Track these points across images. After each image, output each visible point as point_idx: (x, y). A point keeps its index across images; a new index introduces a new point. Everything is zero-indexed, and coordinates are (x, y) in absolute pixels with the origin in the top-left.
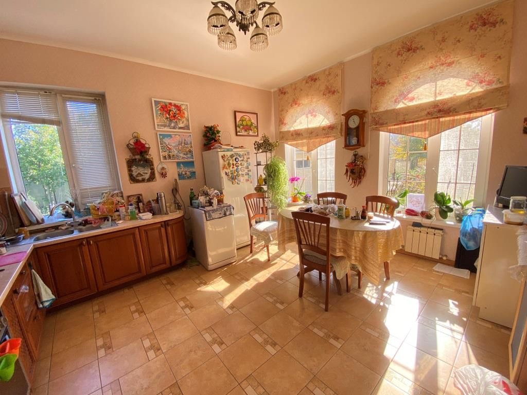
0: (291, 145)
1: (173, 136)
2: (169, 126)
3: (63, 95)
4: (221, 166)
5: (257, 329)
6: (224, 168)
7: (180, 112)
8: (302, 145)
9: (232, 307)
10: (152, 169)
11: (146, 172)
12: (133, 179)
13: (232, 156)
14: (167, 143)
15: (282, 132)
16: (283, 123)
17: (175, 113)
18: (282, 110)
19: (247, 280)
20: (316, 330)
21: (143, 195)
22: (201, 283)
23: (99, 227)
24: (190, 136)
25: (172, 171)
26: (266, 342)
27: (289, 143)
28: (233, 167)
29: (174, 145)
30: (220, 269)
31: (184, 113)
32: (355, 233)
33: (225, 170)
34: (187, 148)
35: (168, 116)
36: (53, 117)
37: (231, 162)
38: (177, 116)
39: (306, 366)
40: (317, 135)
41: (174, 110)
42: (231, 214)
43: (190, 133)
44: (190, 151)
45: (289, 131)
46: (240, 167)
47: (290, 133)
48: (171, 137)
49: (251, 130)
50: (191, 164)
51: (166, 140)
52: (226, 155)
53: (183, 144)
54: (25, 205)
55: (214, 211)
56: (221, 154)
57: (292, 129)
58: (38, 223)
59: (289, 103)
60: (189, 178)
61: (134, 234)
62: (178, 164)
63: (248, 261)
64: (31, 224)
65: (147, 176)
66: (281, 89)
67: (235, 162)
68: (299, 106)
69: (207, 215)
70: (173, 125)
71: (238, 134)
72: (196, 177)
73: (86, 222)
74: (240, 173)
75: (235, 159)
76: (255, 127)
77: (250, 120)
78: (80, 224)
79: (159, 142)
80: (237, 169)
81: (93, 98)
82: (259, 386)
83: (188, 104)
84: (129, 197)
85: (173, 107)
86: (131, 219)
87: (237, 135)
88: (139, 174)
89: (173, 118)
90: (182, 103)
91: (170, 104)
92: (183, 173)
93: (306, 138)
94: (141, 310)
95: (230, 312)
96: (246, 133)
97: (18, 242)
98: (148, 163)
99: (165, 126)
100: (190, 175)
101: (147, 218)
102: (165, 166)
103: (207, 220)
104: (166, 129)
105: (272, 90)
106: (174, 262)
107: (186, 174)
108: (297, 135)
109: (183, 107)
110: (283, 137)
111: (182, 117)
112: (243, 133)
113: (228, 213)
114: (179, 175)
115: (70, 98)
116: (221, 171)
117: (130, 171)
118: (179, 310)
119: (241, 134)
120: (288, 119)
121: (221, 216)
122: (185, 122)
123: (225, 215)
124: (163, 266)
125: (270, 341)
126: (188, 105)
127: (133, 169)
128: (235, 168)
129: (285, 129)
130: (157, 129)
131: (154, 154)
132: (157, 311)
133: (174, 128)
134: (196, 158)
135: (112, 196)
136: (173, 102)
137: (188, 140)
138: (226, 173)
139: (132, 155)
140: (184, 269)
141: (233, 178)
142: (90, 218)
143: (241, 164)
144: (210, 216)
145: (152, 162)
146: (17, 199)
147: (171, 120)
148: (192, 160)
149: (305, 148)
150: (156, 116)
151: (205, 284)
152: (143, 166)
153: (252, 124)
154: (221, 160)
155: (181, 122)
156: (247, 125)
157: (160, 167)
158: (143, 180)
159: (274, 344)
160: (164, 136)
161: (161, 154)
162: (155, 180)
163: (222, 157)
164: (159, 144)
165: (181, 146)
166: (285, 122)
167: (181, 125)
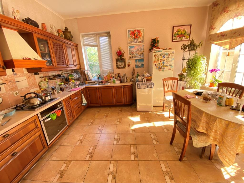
0: (216, 44)
1: (135, 47)
2: (134, 42)
3: (99, 35)
4: (153, 61)
5: (135, 145)
6: (154, 62)
7: (140, 34)
8: (226, 44)
9: (133, 130)
10: (125, 63)
11: (122, 64)
12: (118, 67)
13: (161, 55)
14: (132, 50)
15: (211, 35)
16: (212, 28)
17: (137, 35)
18: (213, 19)
19: (150, 122)
20: (163, 166)
21: (121, 74)
22: (130, 115)
23: (104, 84)
24: (143, 45)
25: (133, 63)
26: (134, 153)
27: (215, 43)
28: (161, 61)
29: (135, 51)
30: (142, 112)
31: (141, 34)
32: (218, 119)
33: (155, 63)
34: (141, 52)
35: (134, 37)
36: (95, 44)
37: (160, 58)
38: (138, 36)
39: (141, 176)
40: (240, 35)
41: (137, 33)
42: (151, 87)
43: (144, 44)
44: (142, 54)
45: (217, 34)
46: (166, 61)
47: (217, 35)
48: (134, 47)
49: (184, 37)
50: (142, 60)
51: (132, 49)
52: (157, 54)
53: (139, 50)
54: (88, 74)
55: (142, 84)
56: (154, 54)
57: (219, 32)
58: (91, 80)
59: (219, 12)
60: (140, 67)
61: (112, 89)
62: (136, 60)
63: (158, 114)
64: (89, 80)
65: (122, 66)
66: (215, 3)
67: (162, 58)
68: (227, 13)
69: (138, 86)
70: (135, 41)
71: (174, 41)
72: (144, 67)
73: (102, 82)
74: (165, 65)
75: (163, 56)
76: (188, 34)
77: (184, 30)
78: (100, 82)
79: (129, 50)
80: (163, 63)
81: (107, 34)
82: (116, 167)
83: (144, 28)
84: (115, 74)
85: (136, 32)
86: (113, 83)
87: (172, 41)
88: (120, 65)
89: (136, 38)
90: (141, 28)
91: (135, 30)
92: (138, 65)
93: (229, 38)
94: (107, 116)
95: (131, 132)
96: (180, 40)
97: (84, 85)
98: (123, 60)
99: (132, 42)
100: (141, 66)
101: (118, 83)
102: (130, 62)
103: (138, 88)
104: (133, 43)
105: (208, 5)
106: (125, 103)
107: (139, 65)
108: (223, 35)
109: (141, 31)
110: (210, 39)
111: (140, 36)
112: (178, 39)
113: (149, 87)
114: (136, 66)
115: (101, 36)
116: (153, 64)
117: (117, 64)
118: (116, 122)
119: (176, 40)
120: (217, 25)
121: (146, 87)
122: (142, 38)
123: (148, 87)
124: (121, 104)
125: (136, 154)
126: (144, 30)
127: (118, 63)
128: (162, 62)
129: (213, 32)
130: (128, 44)
131: (126, 56)
132: (110, 119)
133: (136, 42)
134: (145, 57)
135: (110, 73)
136: (136, 29)
137: (142, 48)
138: (156, 65)
139: (118, 57)
140: (129, 107)
141: (159, 68)
142: (103, 80)
143: (167, 59)
144: (140, 86)
145: (125, 60)
146: (86, 72)
147: (135, 39)
148: (143, 58)
149: (228, 46)
150: (129, 38)
151: (132, 116)
152: (122, 62)
153: (185, 33)
154: (154, 58)
155: (140, 39)
156: (181, 34)
157: (128, 62)
158: (121, 68)
159: (136, 156)
160: (131, 47)
161: (129, 56)
162: (125, 68)
163: (155, 56)
164: (129, 51)
165: (138, 52)
166: (214, 27)
167: (140, 40)
